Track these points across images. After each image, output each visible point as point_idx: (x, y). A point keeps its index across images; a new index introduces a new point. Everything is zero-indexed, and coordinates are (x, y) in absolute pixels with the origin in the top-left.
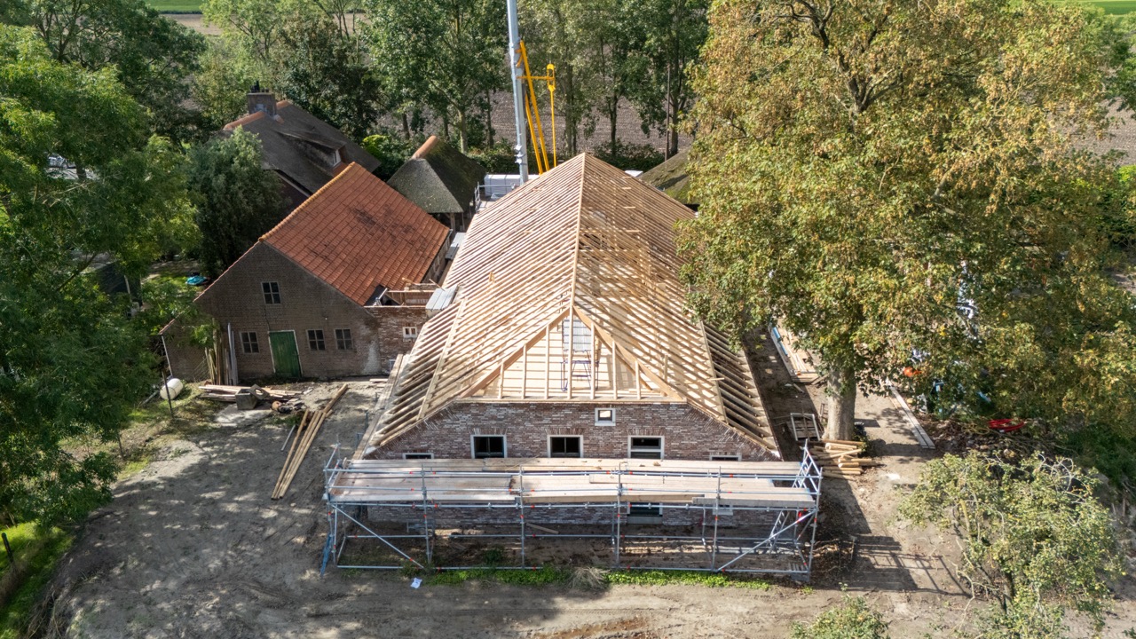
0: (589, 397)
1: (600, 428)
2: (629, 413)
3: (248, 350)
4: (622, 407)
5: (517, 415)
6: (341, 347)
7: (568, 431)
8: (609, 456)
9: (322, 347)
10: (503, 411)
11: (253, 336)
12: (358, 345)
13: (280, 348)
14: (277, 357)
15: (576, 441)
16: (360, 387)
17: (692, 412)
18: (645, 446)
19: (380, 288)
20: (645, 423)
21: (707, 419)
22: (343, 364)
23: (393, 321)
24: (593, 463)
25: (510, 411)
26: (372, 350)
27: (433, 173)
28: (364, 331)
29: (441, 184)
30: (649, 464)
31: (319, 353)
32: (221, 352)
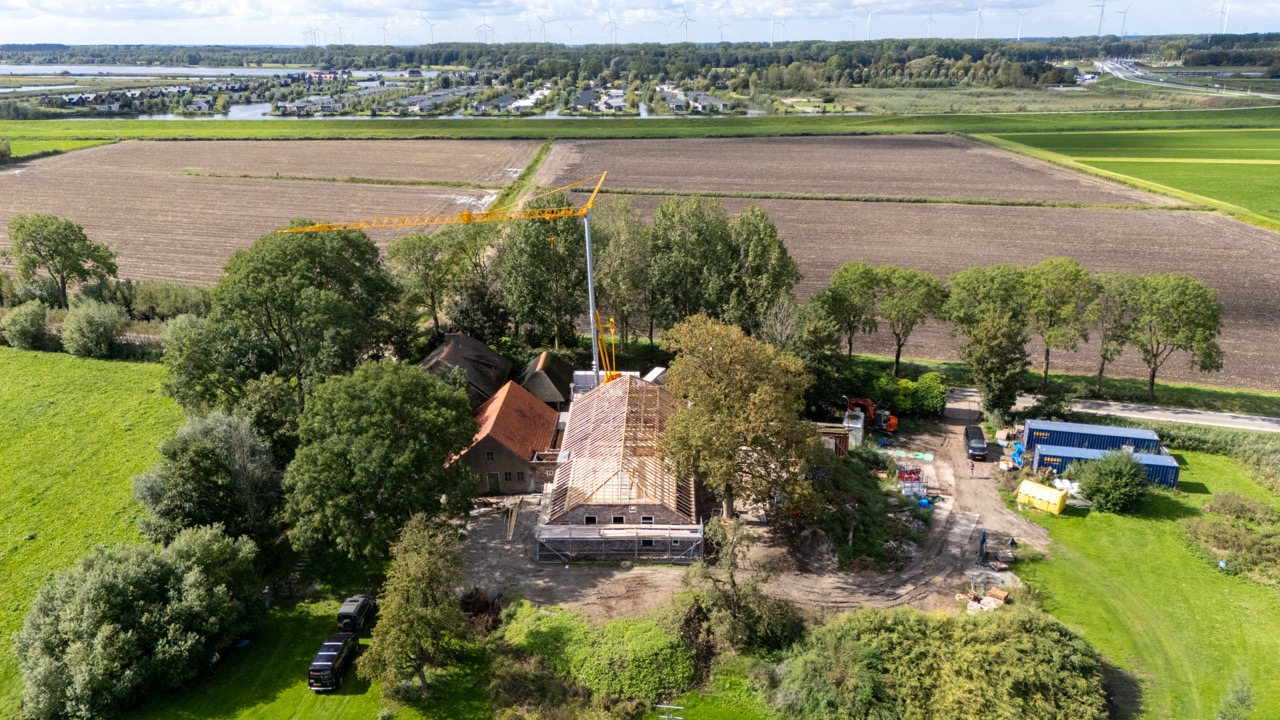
0: (627, 502)
1: (631, 513)
2: (641, 508)
4: (638, 506)
5: (601, 509)
6: (519, 480)
7: (619, 514)
8: (634, 523)
9: (510, 479)
10: (596, 507)
12: (527, 479)
13: (493, 480)
14: (491, 484)
15: (622, 518)
16: (529, 498)
17: (663, 507)
18: (647, 520)
19: (534, 452)
20: (647, 512)
21: (670, 509)
23: (543, 468)
24: (628, 526)
25: (598, 507)
26: (532, 481)
27: (547, 378)
28: (530, 472)
29: (552, 385)
30: (648, 526)
31: (509, 482)
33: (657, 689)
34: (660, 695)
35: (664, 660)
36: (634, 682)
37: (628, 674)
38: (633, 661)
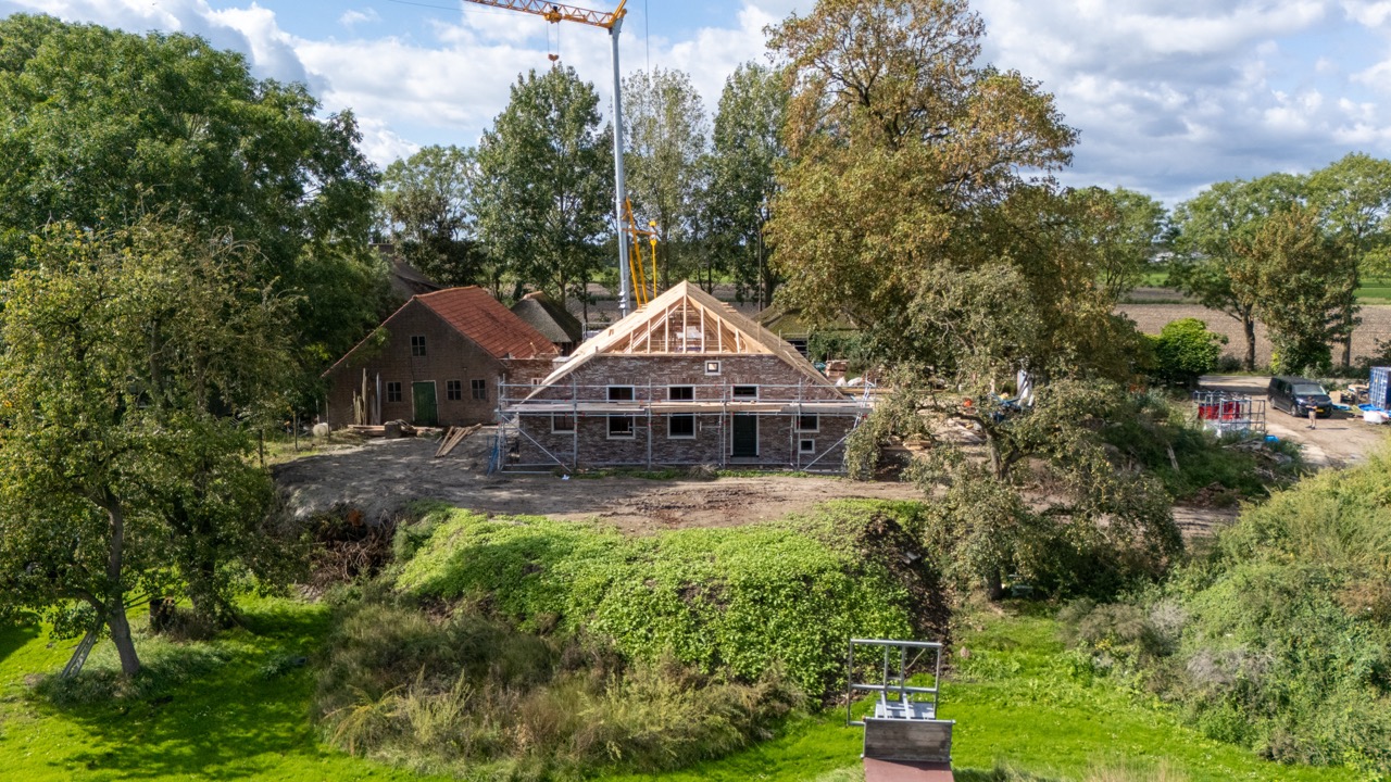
0: (701, 353)
1: (709, 377)
2: (731, 364)
3: (391, 399)
4: (726, 360)
5: (644, 367)
6: (476, 396)
7: (684, 381)
8: (715, 399)
9: (458, 397)
10: (634, 363)
11: (398, 385)
12: (491, 394)
13: (421, 397)
14: (417, 406)
15: (690, 389)
17: (779, 363)
18: (744, 395)
20: (744, 373)
21: (791, 368)
22: (477, 412)
23: (524, 371)
25: (639, 363)
27: (543, 311)
28: (498, 380)
29: (550, 319)
31: (455, 402)
32: (368, 398)
33: (821, 660)
34: (830, 677)
35: (830, 593)
36: (751, 637)
37: (731, 615)
38: (745, 587)
